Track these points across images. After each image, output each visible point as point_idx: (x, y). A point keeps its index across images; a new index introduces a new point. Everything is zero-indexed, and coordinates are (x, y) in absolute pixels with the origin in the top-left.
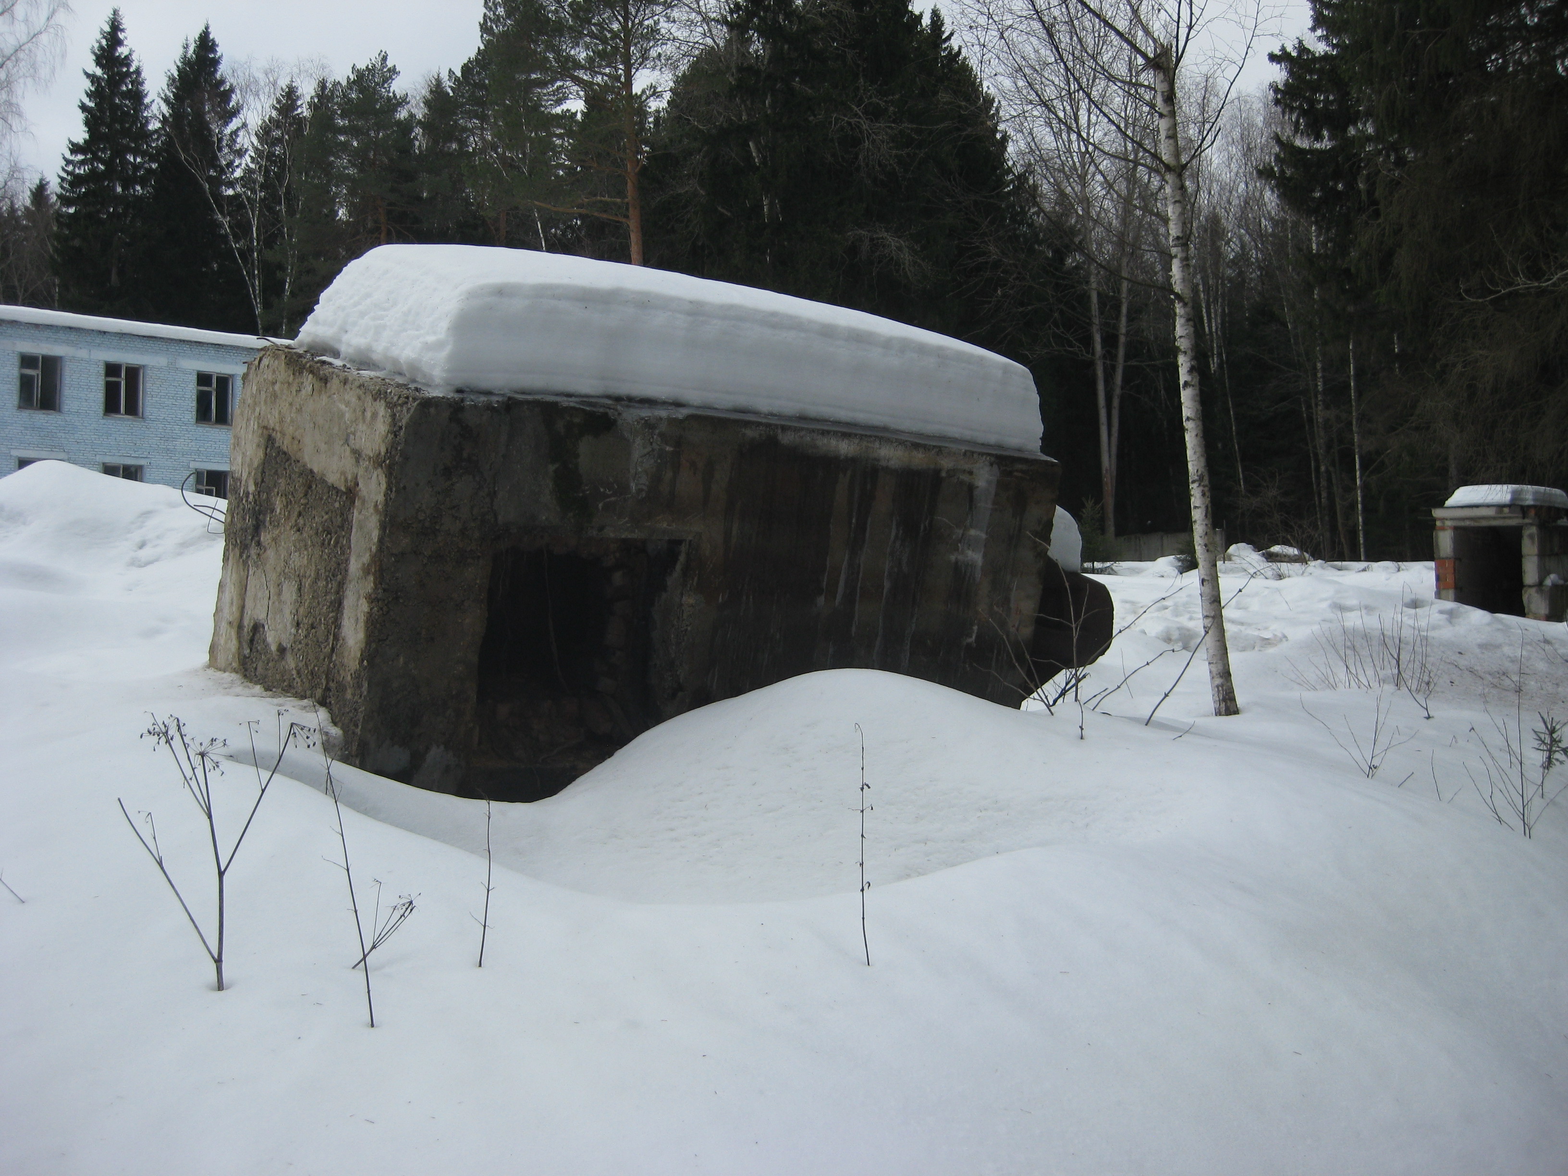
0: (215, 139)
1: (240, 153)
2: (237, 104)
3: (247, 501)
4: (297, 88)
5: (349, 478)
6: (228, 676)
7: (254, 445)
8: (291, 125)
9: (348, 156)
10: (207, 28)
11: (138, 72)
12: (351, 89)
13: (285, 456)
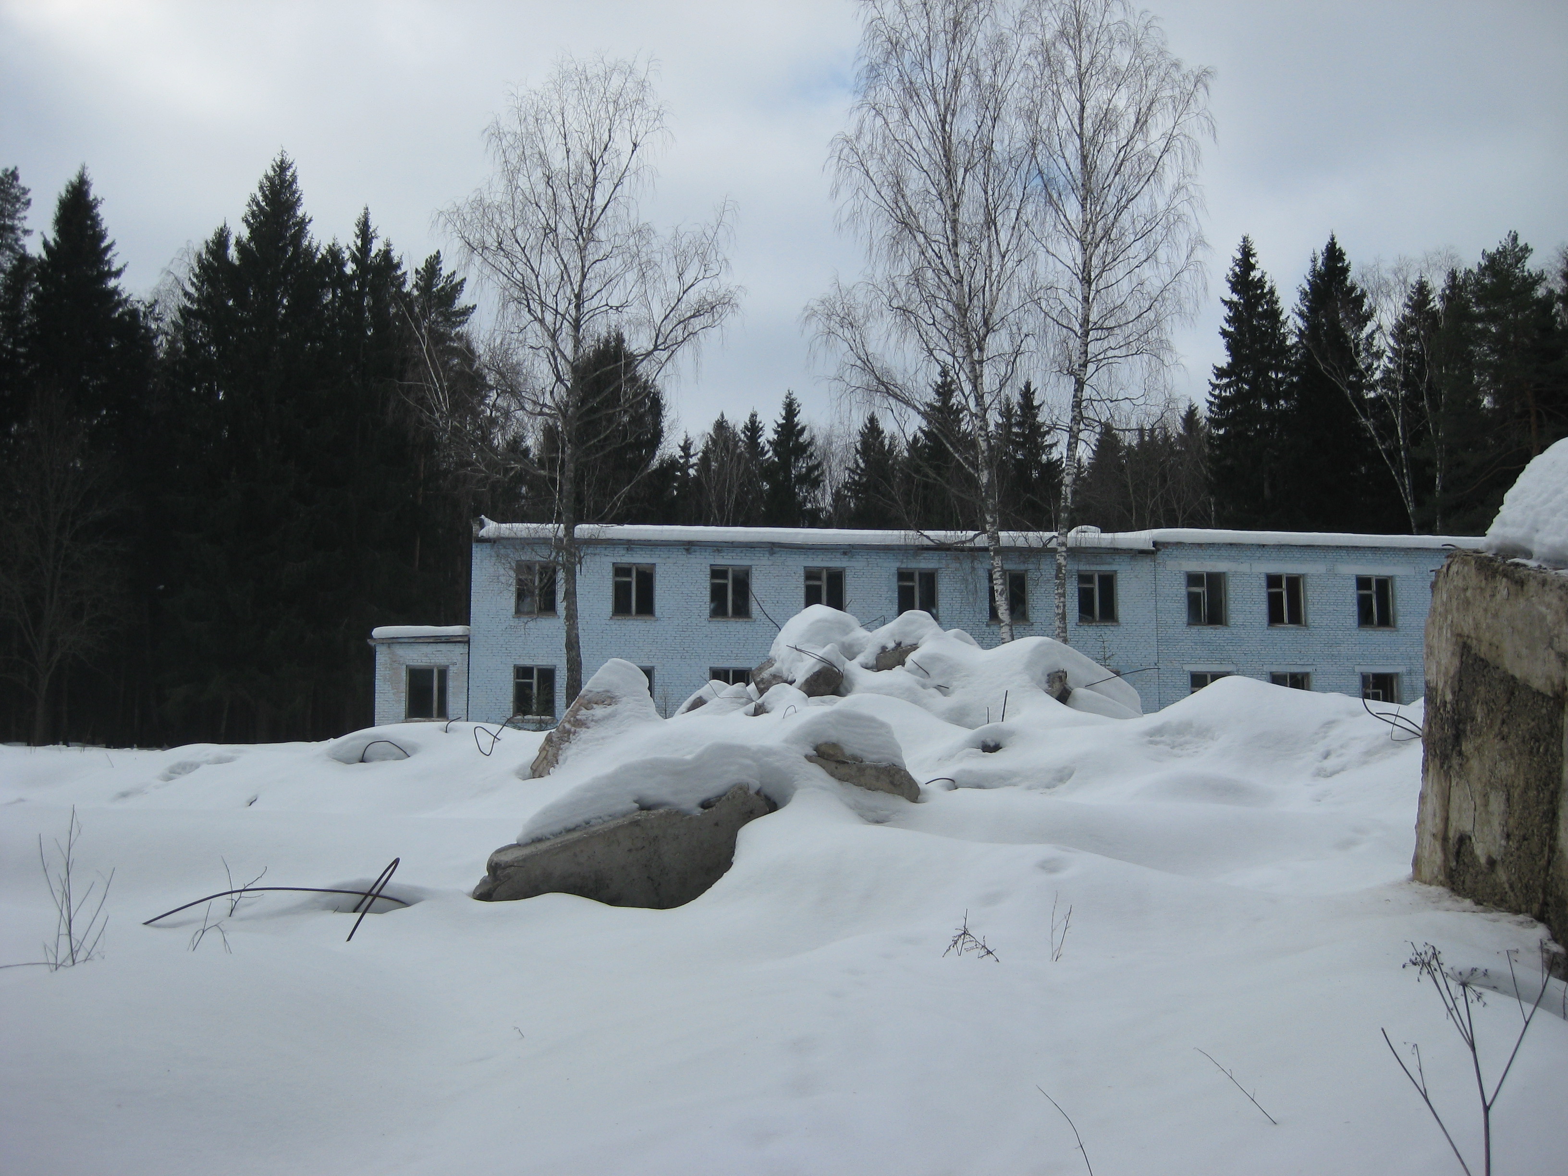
0: (1352, 345)
1: (1378, 355)
2: (1370, 307)
3: (1444, 710)
4: (1427, 283)
5: (1556, 682)
6: (1435, 890)
7: (1449, 654)
8: (1425, 320)
9: (1488, 342)
10: (1333, 239)
11: (1272, 292)
12: (1484, 275)
13: (1484, 663)
